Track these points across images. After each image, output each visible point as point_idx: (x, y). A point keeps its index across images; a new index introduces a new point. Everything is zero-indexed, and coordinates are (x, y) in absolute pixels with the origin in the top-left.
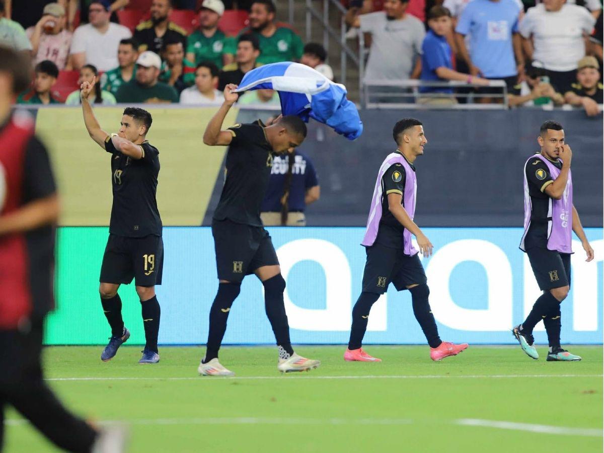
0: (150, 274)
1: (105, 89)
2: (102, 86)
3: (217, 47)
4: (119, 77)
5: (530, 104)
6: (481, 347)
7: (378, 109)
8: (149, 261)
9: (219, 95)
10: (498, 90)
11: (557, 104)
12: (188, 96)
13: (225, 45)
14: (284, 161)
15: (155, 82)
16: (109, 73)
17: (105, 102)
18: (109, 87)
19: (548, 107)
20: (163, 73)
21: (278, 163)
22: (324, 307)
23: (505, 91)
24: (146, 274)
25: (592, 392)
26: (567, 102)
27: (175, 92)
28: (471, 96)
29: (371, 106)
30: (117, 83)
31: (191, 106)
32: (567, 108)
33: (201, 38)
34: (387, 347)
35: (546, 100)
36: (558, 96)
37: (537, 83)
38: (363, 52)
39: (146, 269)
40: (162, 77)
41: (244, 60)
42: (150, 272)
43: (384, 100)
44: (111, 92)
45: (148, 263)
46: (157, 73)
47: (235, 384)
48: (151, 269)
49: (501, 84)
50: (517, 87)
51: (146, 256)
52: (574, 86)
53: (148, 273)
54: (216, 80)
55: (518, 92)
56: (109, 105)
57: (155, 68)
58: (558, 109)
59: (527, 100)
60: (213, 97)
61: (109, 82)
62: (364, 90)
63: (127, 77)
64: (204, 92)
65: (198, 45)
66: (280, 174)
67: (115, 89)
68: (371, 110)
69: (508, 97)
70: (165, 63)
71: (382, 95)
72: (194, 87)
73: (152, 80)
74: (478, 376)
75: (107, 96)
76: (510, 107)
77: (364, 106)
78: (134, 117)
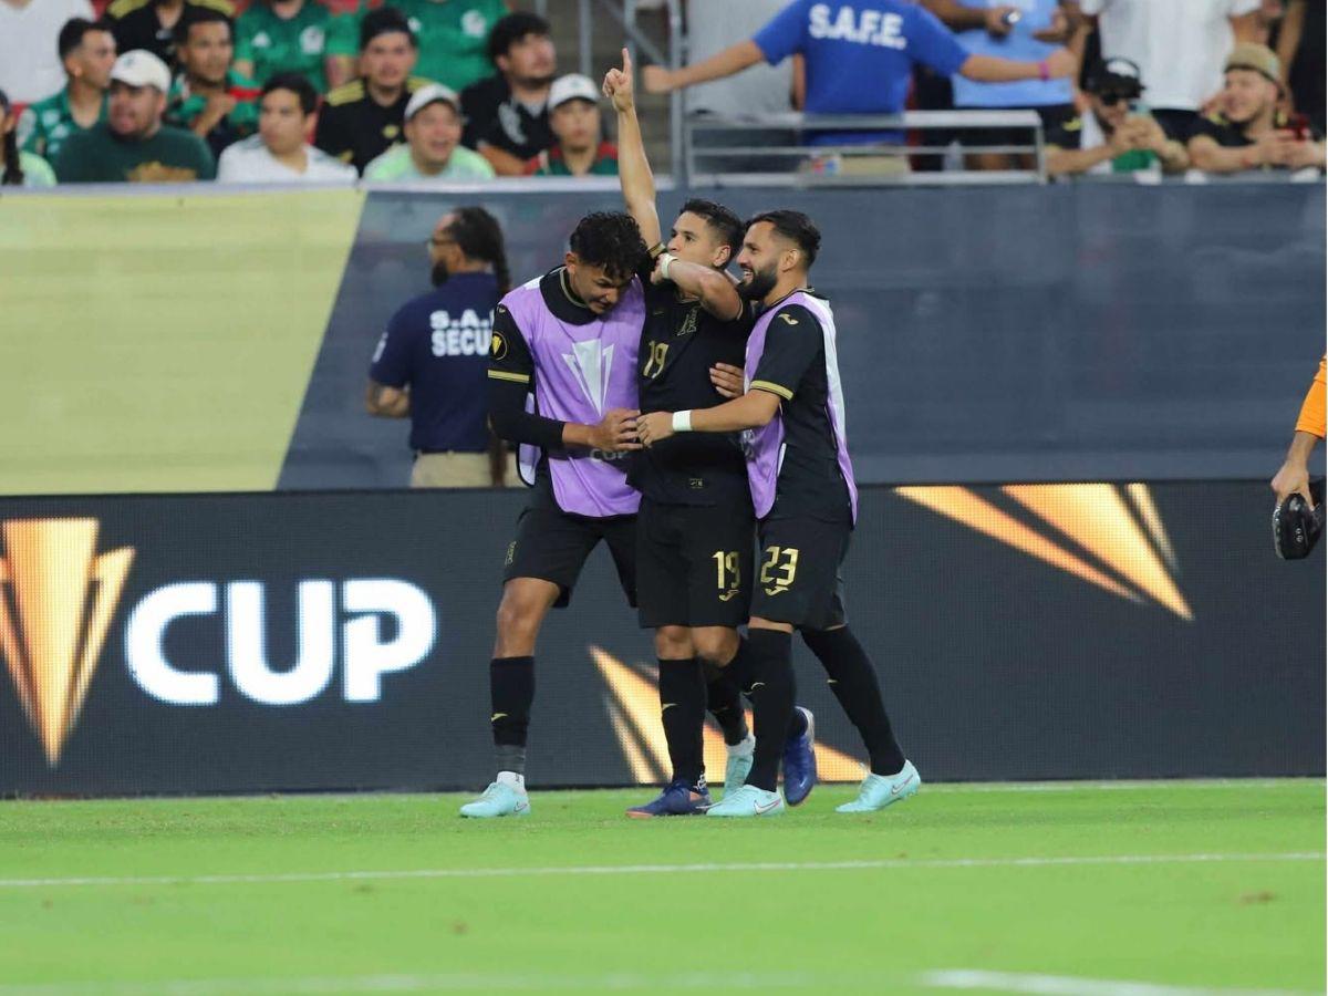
1: (30, 147)
2: (21, 140)
3: (311, 42)
4: (66, 118)
5: (1105, 168)
8: (729, 566)
9: (318, 160)
10: (1021, 135)
11: (1170, 168)
12: (241, 162)
13: (329, 35)
14: (485, 323)
15: (157, 127)
16: (39, 109)
17: (28, 182)
18: (39, 144)
19: (1150, 177)
20: (177, 104)
21: (472, 328)
23: (1039, 136)
24: (722, 597)
27: (206, 151)
28: (955, 151)
29: (700, 180)
30: (61, 131)
31: (245, 187)
32: (1195, 178)
33: (271, 22)
35: (1142, 159)
36: (1172, 148)
37: (1121, 114)
39: (721, 584)
40: (174, 116)
44: (46, 156)
45: (726, 570)
46: (162, 105)
48: (734, 585)
49: (1030, 119)
50: (1071, 126)
51: (719, 555)
54: (312, 122)
55: (1072, 141)
56: (40, 188)
57: (155, 89)
59: (1098, 162)
60: (302, 165)
61: (41, 130)
63: (87, 117)
64: (282, 152)
65: (261, 40)
66: (475, 355)
67: (54, 148)
68: (703, 190)
69: (1048, 153)
70: (180, 79)
71: (726, 151)
72: (254, 139)
73: (150, 124)
75: (33, 165)
76: (1052, 179)
77: (683, 181)
78: (709, 221)
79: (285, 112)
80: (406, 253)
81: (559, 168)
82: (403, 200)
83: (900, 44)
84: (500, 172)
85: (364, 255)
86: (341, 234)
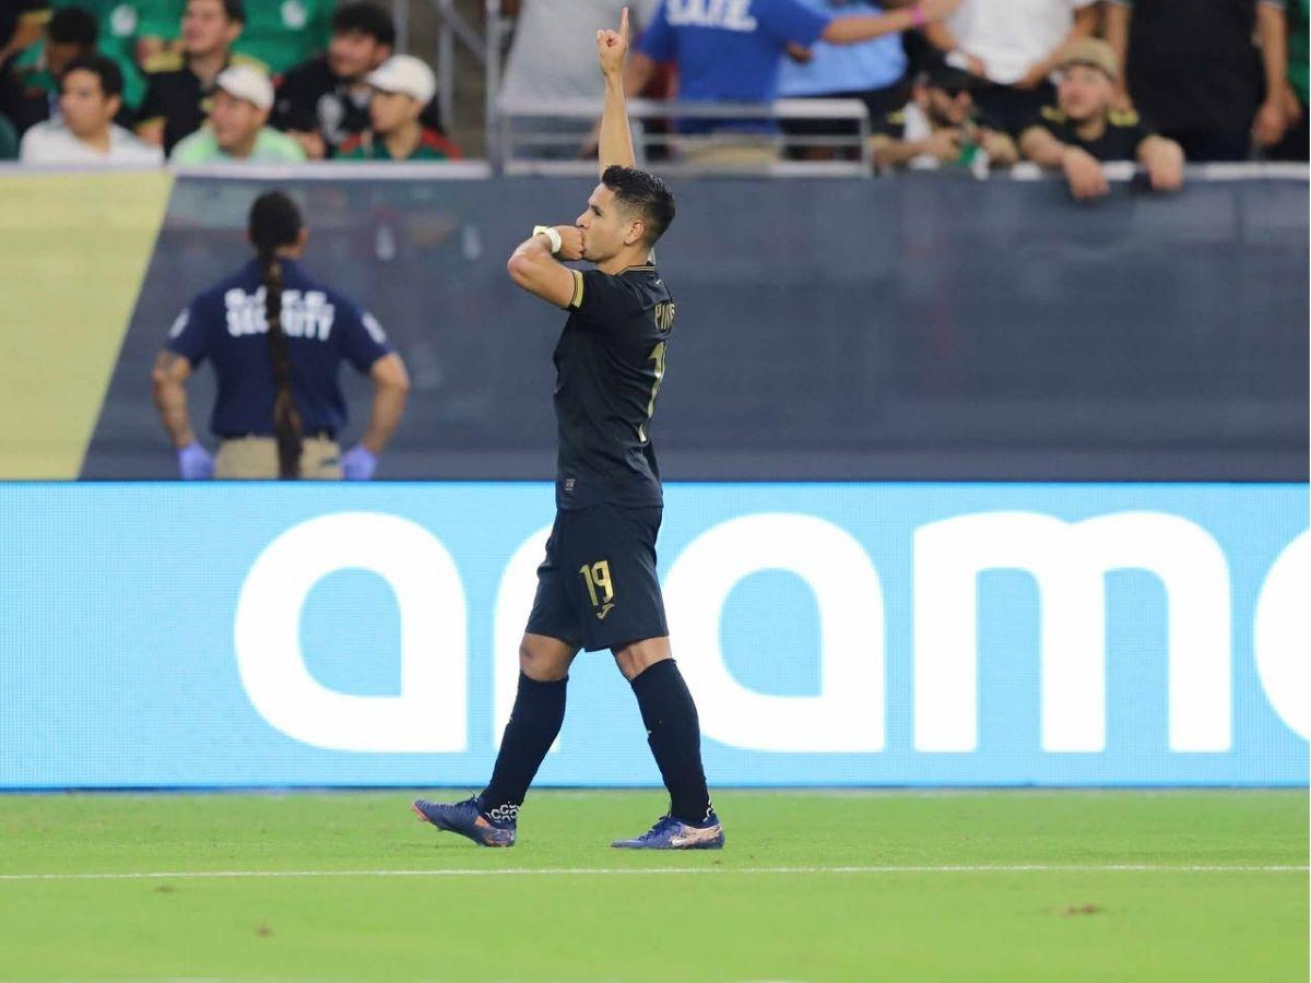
0: (607, 614)
3: (122, 22)
6: (803, 794)
7: (536, 177)
8: (598, 579)
9: (123, 141)
10: (847, 126)
11: (998, 162)
12: (43, 143)
13: (141, 15)
22: (395, 690)
23: (865, 128)
24: (599, 615)
25: (1090, 910)
26: (1024, 157)
27: (8, 133)
29: (517, 168)
32: (1026, 172)
34: (560, 795)
38: (497, 27)
39: (595, 603)
41: (199, 45)
42: (606, 608)
43: (551, 153)
45: (596, 586)
47: (165, 889)
49: (854, 109)
50: (897, 118)
51: (585, 569)
52: (1048, 113)
53: (602, 611)
55: (897, 132)
58: (1000, 175)
60: (106, 145)
62: (498, 126)
64: (85, 133)
68: (518, 179)
69: (874, 143)
71: (543, 139)
74: (794, 870)
76: (876, 171)
77: (498, 169)
79: (84, 94)
80: (215, 239)
81: (381, 151)
82: (210, 185)
83: (749, 25)
84: (310, 156)
85: (171, 240)
86: (148, 218)
